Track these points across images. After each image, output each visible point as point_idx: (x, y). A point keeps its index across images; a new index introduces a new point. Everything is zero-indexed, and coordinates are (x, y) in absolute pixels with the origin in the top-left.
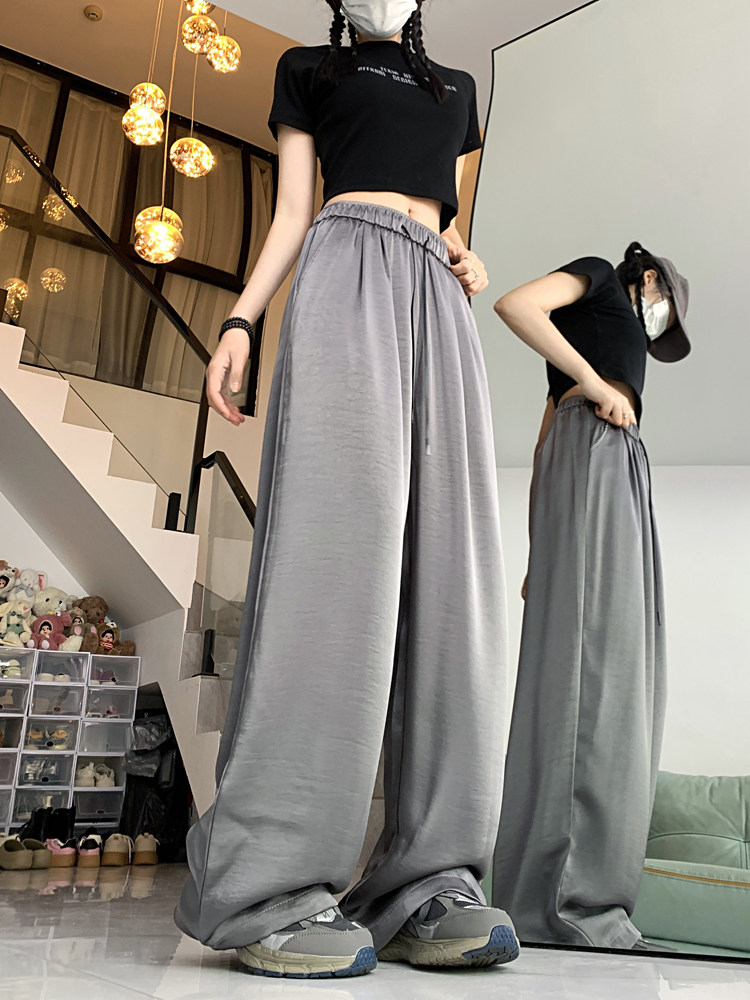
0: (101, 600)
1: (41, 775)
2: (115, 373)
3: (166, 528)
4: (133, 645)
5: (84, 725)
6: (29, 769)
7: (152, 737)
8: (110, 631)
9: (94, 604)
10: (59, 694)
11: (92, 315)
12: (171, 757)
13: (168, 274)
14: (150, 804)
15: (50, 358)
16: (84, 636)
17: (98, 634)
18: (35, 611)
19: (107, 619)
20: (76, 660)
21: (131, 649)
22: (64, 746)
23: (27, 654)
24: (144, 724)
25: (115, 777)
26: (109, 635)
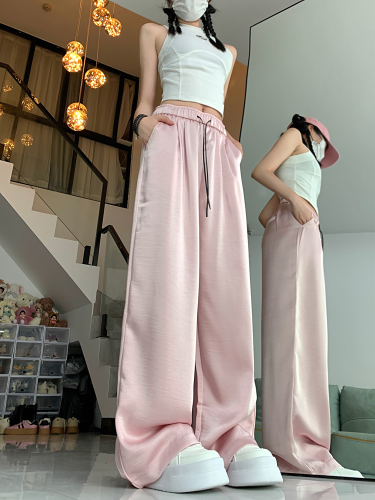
0: (51, 300)
1: (20, 388)
2: (58, 187)
3: (83, 263)
4: (66, 322)
5: (41, 362)
6: (14, 385)
7: (76, 368)
8: (55, 315)
9: (47, 302)
10: (29, 347)
11: (46, 158)
12: (85, 379)
13: (81, 137)
14: (75, 402)
15: (26, 178)
16: (42, 318)
17: (49, 317)
18: (17, 305)
19: (53, 309)
20: (38, 330)
21: (65, 324)
22: (32, 373)
23: (13, 327)
24: (72, 362)
25: (57, 389)
26: (54, 317)
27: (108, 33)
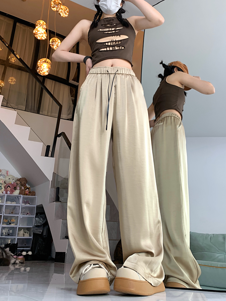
0: (25, 179)
1: (7, 233)
2: (31, 109)
3: (45, 156)
4: (35, 192)
5: (20, 217)
6: (4, 231)
7: (41, 221)
8: (28, 188)
9: (23, 180)
10: (13, 208)
11: (24, 91)
12: (46, 228)
13: (46, 79)
14: (40, 242)
15: (11, 104)
16: (20, 190)
17: (24, 189)
18: (5, 182)
19: (27, 185)
20: (18, 197)
21: (34, 194)
22: (14, 224)
23: (3, 196)
24: (38, 217)
25: (30, 234)
26: (27, 189)
27: (60, 15)
